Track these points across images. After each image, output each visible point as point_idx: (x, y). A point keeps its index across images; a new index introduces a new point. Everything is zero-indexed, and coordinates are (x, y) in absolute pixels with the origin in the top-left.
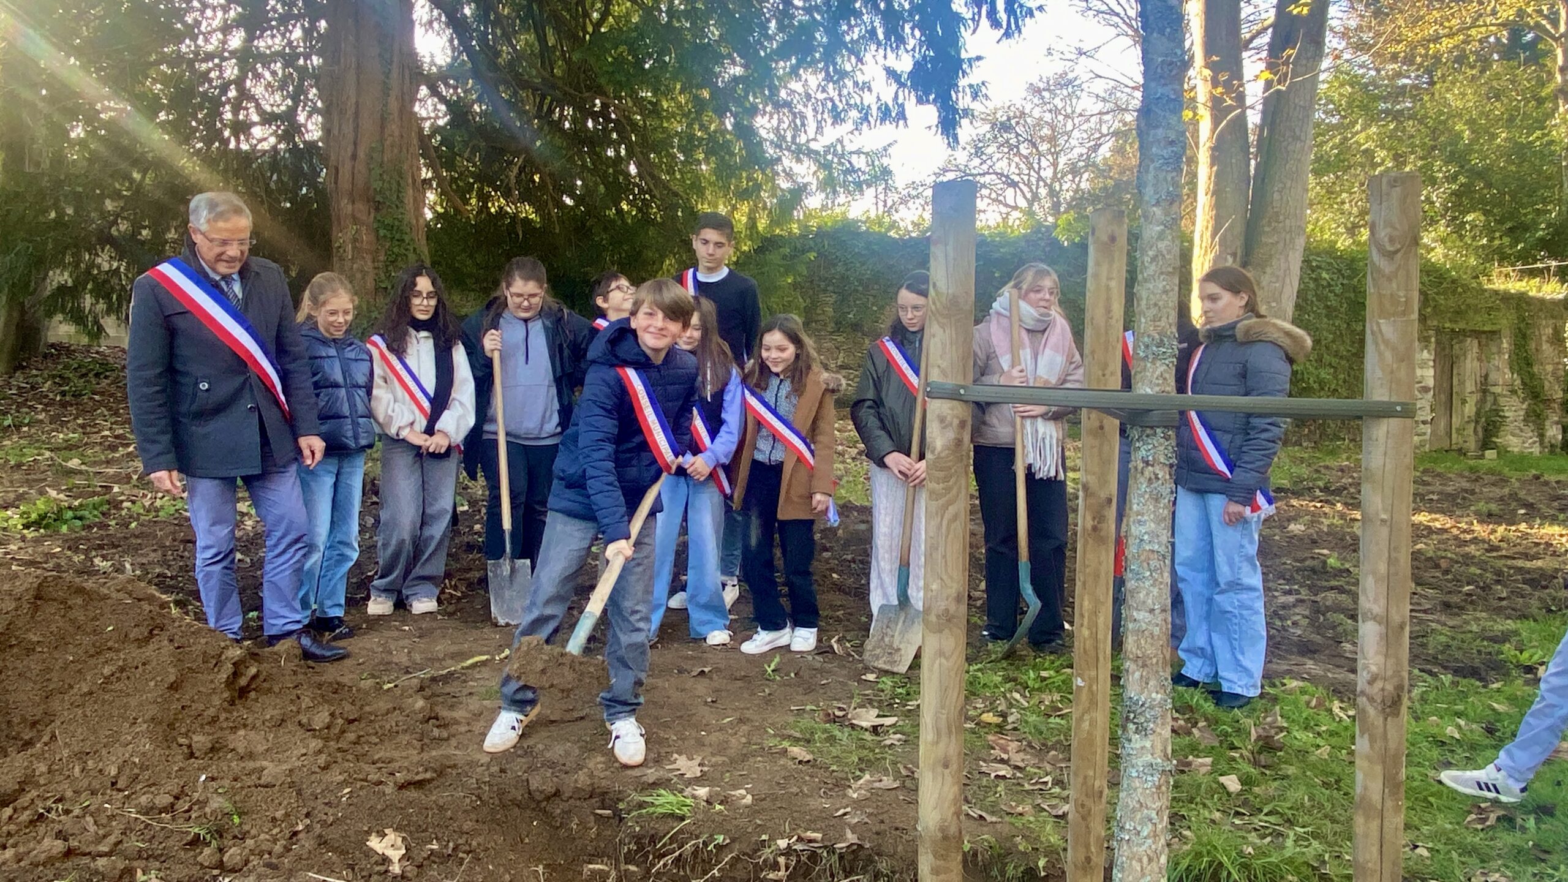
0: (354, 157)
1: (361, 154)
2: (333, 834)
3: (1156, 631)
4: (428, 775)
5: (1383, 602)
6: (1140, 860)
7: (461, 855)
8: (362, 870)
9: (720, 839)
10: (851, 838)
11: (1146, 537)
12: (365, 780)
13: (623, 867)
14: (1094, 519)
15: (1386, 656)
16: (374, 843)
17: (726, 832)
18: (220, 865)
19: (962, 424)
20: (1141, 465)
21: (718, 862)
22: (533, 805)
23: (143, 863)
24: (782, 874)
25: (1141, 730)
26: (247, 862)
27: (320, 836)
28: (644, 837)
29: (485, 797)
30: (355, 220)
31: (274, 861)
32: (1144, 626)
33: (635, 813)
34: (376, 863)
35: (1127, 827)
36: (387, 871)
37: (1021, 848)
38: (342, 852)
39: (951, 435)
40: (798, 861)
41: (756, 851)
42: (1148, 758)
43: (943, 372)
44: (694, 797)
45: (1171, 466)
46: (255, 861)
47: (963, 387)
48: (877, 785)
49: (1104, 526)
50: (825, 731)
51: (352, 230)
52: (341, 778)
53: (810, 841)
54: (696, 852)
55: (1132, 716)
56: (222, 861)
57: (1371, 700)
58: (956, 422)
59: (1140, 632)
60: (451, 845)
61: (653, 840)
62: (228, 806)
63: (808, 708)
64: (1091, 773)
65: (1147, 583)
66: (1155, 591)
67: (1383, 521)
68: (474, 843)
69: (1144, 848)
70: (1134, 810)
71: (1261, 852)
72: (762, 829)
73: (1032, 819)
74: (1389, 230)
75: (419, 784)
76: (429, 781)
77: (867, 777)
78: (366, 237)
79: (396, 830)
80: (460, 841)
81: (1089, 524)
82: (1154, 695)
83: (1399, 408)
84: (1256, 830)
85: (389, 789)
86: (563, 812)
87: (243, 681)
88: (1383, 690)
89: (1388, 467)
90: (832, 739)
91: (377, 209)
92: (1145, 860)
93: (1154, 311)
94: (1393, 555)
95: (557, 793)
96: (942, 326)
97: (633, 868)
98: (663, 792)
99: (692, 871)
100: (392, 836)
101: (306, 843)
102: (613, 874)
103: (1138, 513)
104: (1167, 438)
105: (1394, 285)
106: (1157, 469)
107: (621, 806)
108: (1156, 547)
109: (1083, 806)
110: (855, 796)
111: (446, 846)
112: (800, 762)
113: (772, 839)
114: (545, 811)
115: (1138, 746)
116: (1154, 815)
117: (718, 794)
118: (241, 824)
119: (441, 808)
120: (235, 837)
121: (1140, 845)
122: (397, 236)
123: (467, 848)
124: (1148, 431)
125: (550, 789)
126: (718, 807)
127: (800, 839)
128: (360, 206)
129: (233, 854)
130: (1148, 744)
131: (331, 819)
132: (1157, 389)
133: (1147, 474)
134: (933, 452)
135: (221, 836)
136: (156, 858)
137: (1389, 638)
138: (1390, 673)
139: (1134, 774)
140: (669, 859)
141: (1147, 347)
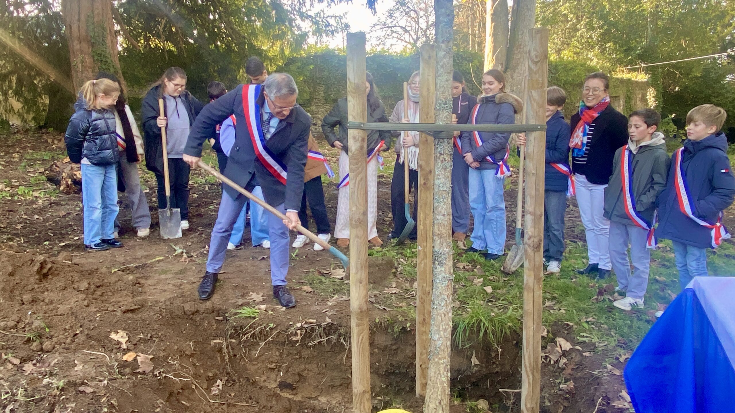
0: (79, 20)
1: (83, 18)
2: (93, 333)
3: (446, 223)
4: (136, 307)
5: (533, 207)
6: (441, 316)
7: (154, 339)
8: (108, 348)
9: (272, 325)
10: (329, 320)
11: (441, 185)
12: (107, 310)
13: (229, 340)
14: (424, 179)
15: (535, 228)
16: (113, 336)
17: (274, 322)
18: (42, 350)
19: (363, 140)
20: (438, 155)
21: (271, 335)
22: (186, 317)
23: (5, 351)
24: (299, 337)
25: (441, 264)
26: (54, 348)
27: (87, 335)
28: (237, 327)
29: (164, 314)
30: (82, 52)
31: (67, 346)
32: (441, 222)
33: (233, 318)
34: (115, 344)
35: (436, 303)
36: (120, 348)
37: (400, 320)
38: (99, 341)
39: (358, 145)
40: (306, 332)
41: (287, 329)
42: (443, 275)
43: (354, 117)
44: (259, 309)
45: (451, 155)
46: (58, 347)
47: (362, 123)
48: (341, 299)
49: (428, 182)
50: (318, 279)
51: (81, 57)
52: (96, 310)
53: (311, 323)
54: (261, 332)
55: (437, 258)
56: (42, 348)
57: (529, 246)
58: (360, 139)
59: (439, 224)
60: (149, 335)
61: (242, 328)
62: (43, 325)
63: (311, 270)
64: (425, 285)
65: (442, 204)
66: (445, 207)
67: (533, 174)
68: (160, 334)
69: (442, 310)
70: (438, 296)
71: (497, 315)
72: (289, 320)
73: (405, 308)
74: (535, 53)
75: (132, 311)
76: (137, 309)
77: (336, 296)
78: (88, 60)
79: (123, 330)
80: (153, 333)
81: (422, 182)
82: (445, 249)
83: (539, 127)
84: (497, 307)
85: (119, 313)
86: (200, 319)
87: (45, 271)
88: (533, 241)
89: (535, 151)
90: (321, 282)
91: (93, 46)
92: (443, 315)
93: (442, 89)
94: (537, 187)
95: (197, 311)
96: (353, 97)
97: (233, 341)
98: (245, 308)
99: (260, 340)
100: (121, 333)
101: (81, 338)
102: (225, 343)
103: (439, 175)
104: (449, 143)
105: (537, 76)
106: (445, 156)
107: (227, 315)
108: (445, 189)
109: (422, 298)
110: (331, 304)
111: (147, 336)
112: (307, 293)
113: (294, 323)
114: (192, 319)
115: (439, 270)
116: (446, 297)
117: (270, 307)
118: (50, 332)
119: (144, 320)
120: (47, 338)
121: (440, 310)
122: (104, 60)
123: (157, 336)
124: (441, 140)
125: (194, 309)
126: (270, 312)
127: (306, 323)
128: (85, 45)
129: (47, 345)
130: (443, 269)
131: (92, 327)
132: (444, 122)
133: (441, 158)
134: (351, 152)
135: (41, 338)
136: (11, 348)
137: (535, 222)
138: (536, 234)
139: (438, 282)
140: (249, 335)
141: (440, 104)
